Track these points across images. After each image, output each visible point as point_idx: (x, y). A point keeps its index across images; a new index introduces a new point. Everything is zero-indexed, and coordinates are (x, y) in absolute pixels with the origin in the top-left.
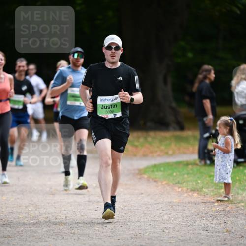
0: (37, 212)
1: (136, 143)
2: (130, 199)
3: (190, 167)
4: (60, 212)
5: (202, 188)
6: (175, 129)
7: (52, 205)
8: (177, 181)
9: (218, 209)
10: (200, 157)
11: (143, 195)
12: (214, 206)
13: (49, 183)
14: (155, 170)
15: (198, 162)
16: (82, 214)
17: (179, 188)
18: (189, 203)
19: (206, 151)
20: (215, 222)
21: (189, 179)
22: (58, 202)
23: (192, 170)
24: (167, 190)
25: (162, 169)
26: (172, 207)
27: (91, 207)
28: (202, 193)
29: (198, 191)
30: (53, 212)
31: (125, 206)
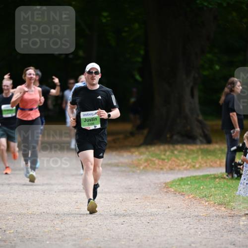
0: (62, 226)
1: (163, 157)
2: (157, 213)
3: (217, 180)
4: (86, 226)
5: (230, 202)
6: (202, 143)
8: (204, 195)
9: (245, 223)
11: (169, 209)
12: (242, 220)
14: (182, 183)
15: (225, 176)
16: (109, 228)
17: (206, 201)
19: (233, 164)
20: (242, 236)
21: (216, 192)
23: (219, 183)
26: (199, 221)
27: (117, 221)
28: (230, 207)
29: (225, 204)
30: (79, 226)
31: (152, 220)
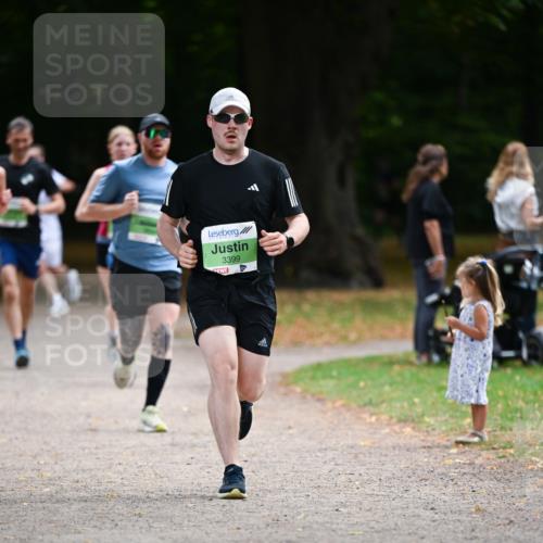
0: (57, 468)
2: (264, 440)
3: (396, 368)
4: (110, 468)
5: (423, 415)
6: (362, 286)
7: (91, 453)
8: (366, 399)
9: (457, 461)
10: (417, 347)
11: (291, 431)
12: (449, 454)
13: (84, 404)
14: (319, 374)
15: (413, 357)
17: (372, 414)
18: (394, 448)
19: (431, 333)
20: (450, 489)
21: (395, 395)
22: (104, 446)
23: (400, 374)
24: (345, 419)
25: (335, 373)
26: (356, 456)
27: (178, 458)
28: (424, 427)
29: (413, 421)
30: (93, 467)
31: (253, 455)
